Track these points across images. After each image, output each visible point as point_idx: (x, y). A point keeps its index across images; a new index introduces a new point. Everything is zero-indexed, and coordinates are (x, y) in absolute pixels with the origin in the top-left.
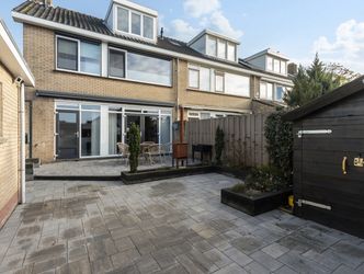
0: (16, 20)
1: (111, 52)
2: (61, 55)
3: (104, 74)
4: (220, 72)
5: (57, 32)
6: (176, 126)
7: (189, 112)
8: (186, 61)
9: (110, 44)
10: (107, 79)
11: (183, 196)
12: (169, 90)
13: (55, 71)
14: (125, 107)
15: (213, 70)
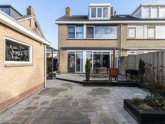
0: (56, 24)
1: (88, 28)
2: (70, 33)
3: (85, 38)
4: (152, 26)
5: (68, 25)
6: (120, 59)
7: (128, 51)
8: (126, 24)
9: (87, 25)
10: (86, 39)
11: (103, 97)
12: (116, 41)
13: (67, 39)
14: (93, 51)
15: (146, 26)
